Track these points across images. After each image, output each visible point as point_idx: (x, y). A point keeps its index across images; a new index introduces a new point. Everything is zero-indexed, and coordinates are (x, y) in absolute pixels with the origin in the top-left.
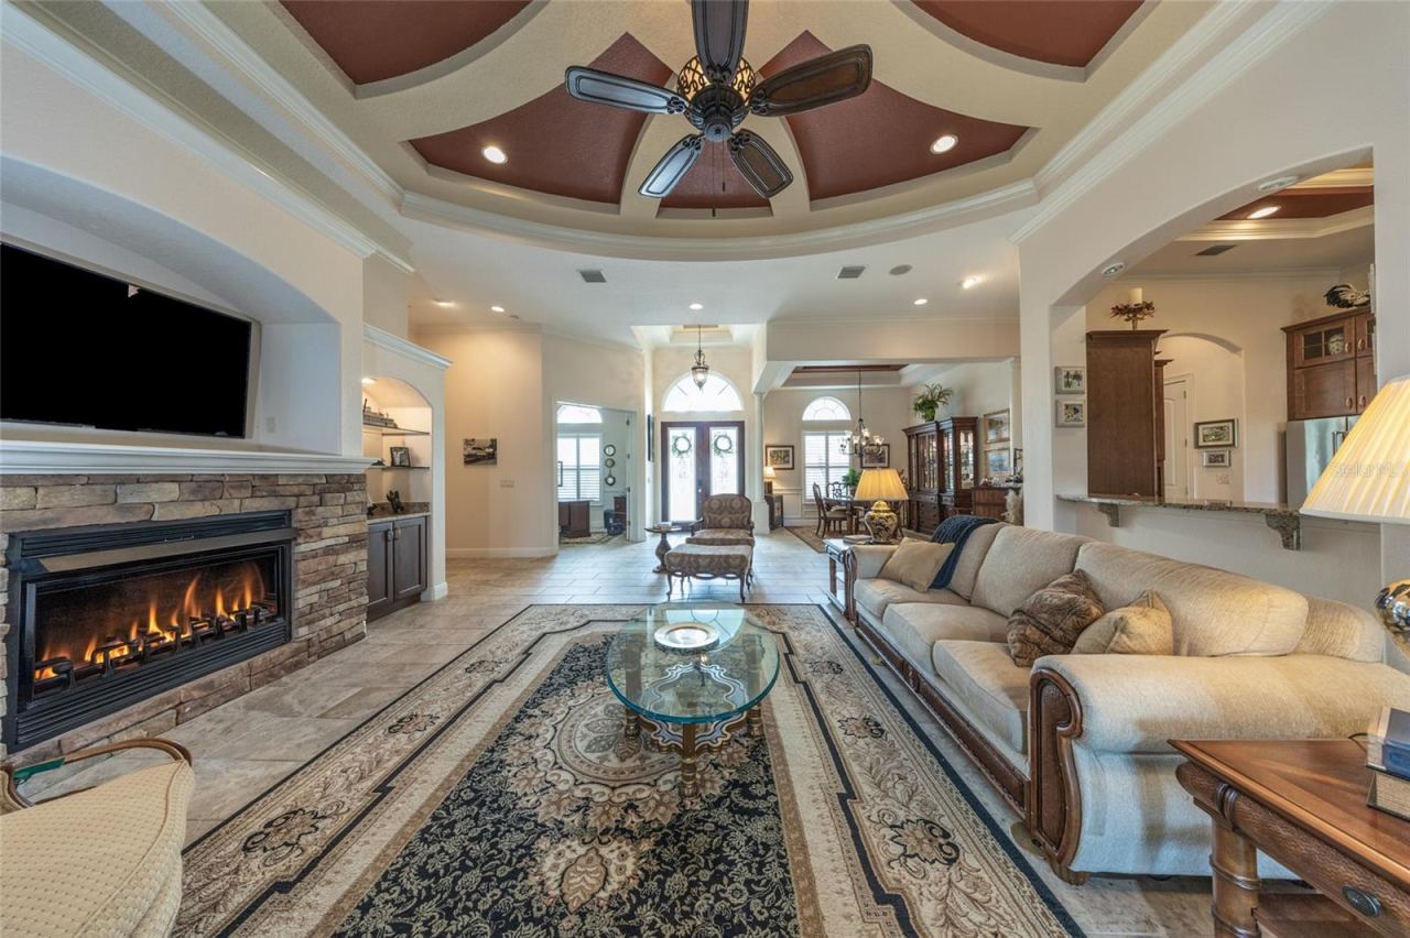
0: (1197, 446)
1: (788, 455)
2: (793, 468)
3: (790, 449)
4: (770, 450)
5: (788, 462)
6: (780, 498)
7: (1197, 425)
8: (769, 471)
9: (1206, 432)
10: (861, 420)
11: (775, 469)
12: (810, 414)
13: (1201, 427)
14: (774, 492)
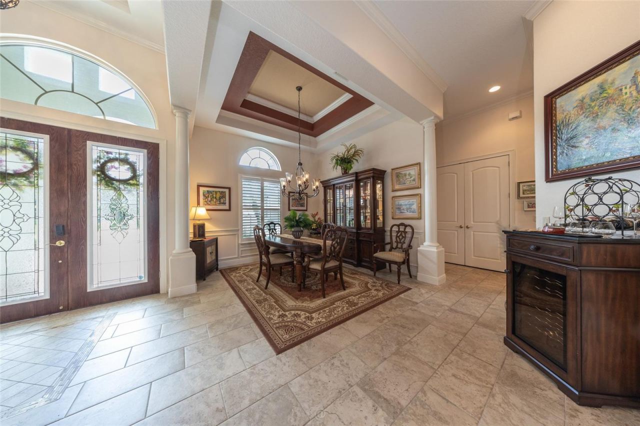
0: (519, 197)
1: (224, 197)
2: (229, 210)
3: (227, 191)
4: (202, 189)
5: (225, 204)
6: (215, 241)
7: (519, 183)
8: (201, 212)
9: (525, 188)
10: (300, 164)
11: (208, 210)
12: (245, 160)
13: (521, 185)
14: (206, 235)
